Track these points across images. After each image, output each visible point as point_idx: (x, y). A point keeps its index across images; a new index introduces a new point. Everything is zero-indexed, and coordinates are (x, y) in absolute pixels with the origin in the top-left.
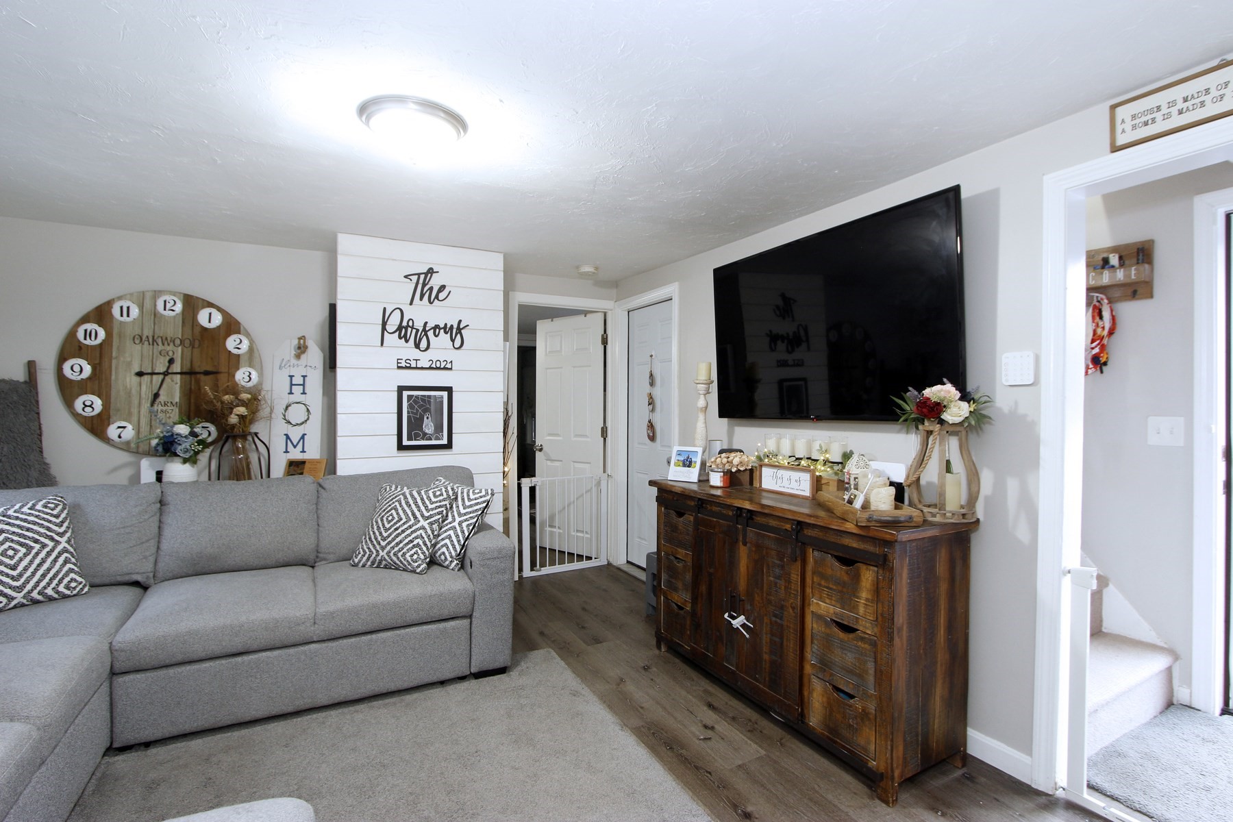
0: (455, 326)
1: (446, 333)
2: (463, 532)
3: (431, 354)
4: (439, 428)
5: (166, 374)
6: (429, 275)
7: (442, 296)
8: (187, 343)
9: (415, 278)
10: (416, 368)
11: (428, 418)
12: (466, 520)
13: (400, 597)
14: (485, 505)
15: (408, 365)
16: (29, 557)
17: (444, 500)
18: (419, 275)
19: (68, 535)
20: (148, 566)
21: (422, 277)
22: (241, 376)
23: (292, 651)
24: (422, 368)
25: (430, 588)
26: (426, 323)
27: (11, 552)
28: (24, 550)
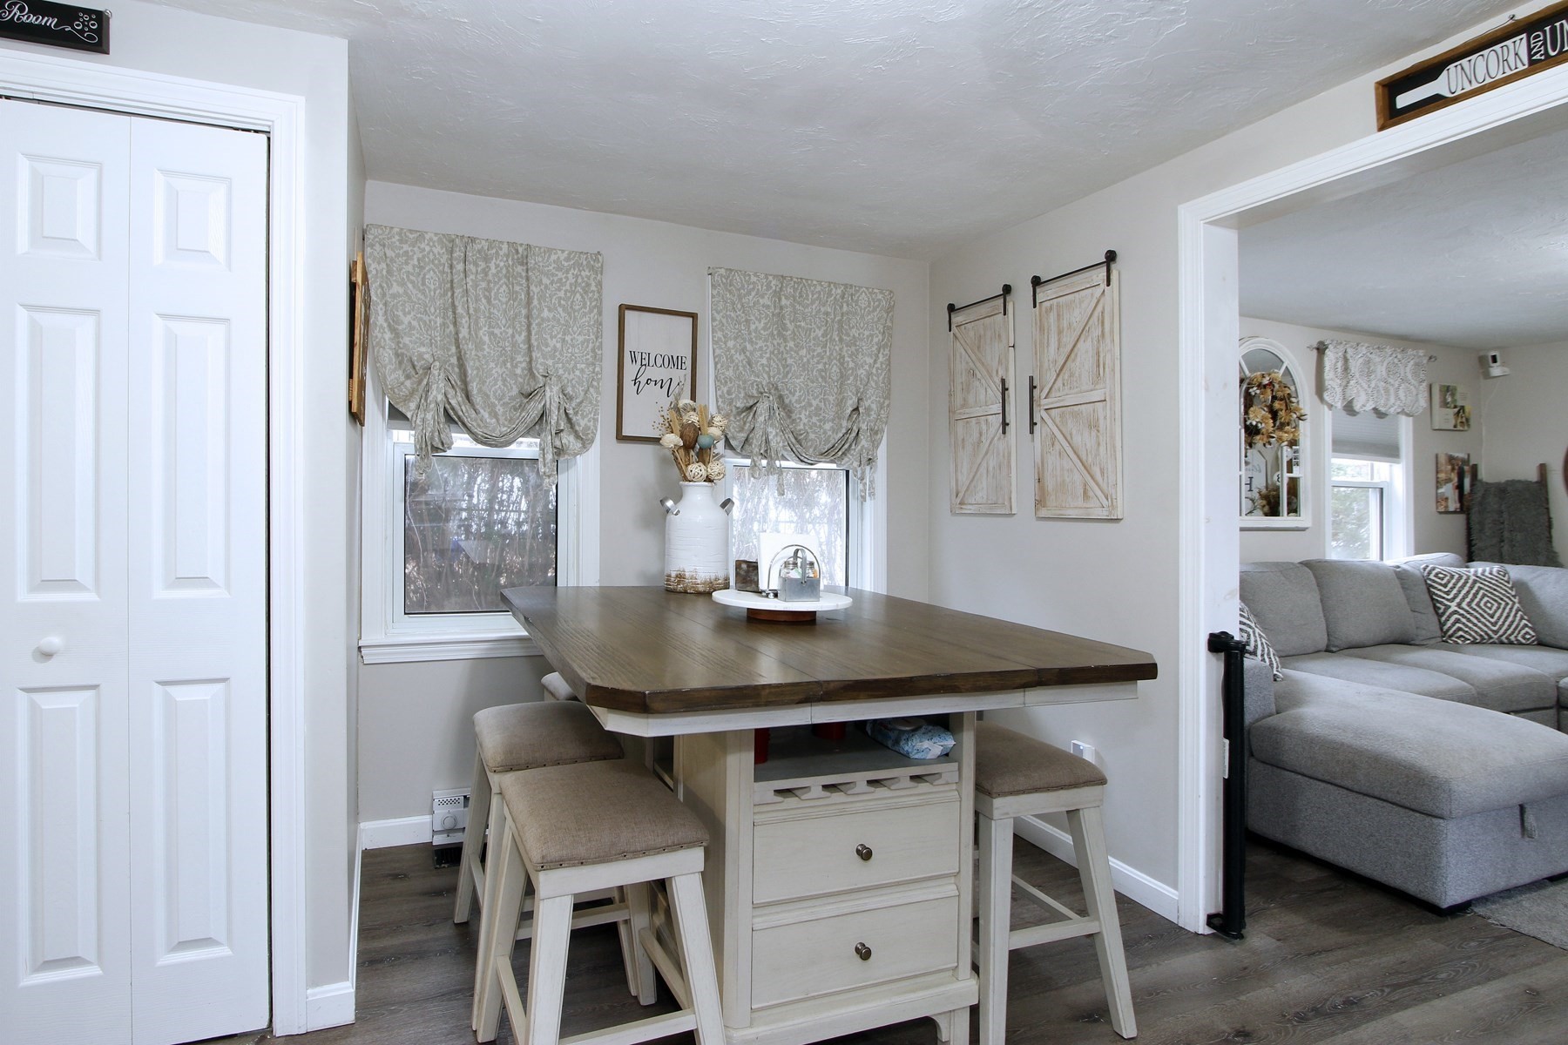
27: (1489, 605)
28: (1496, 605)
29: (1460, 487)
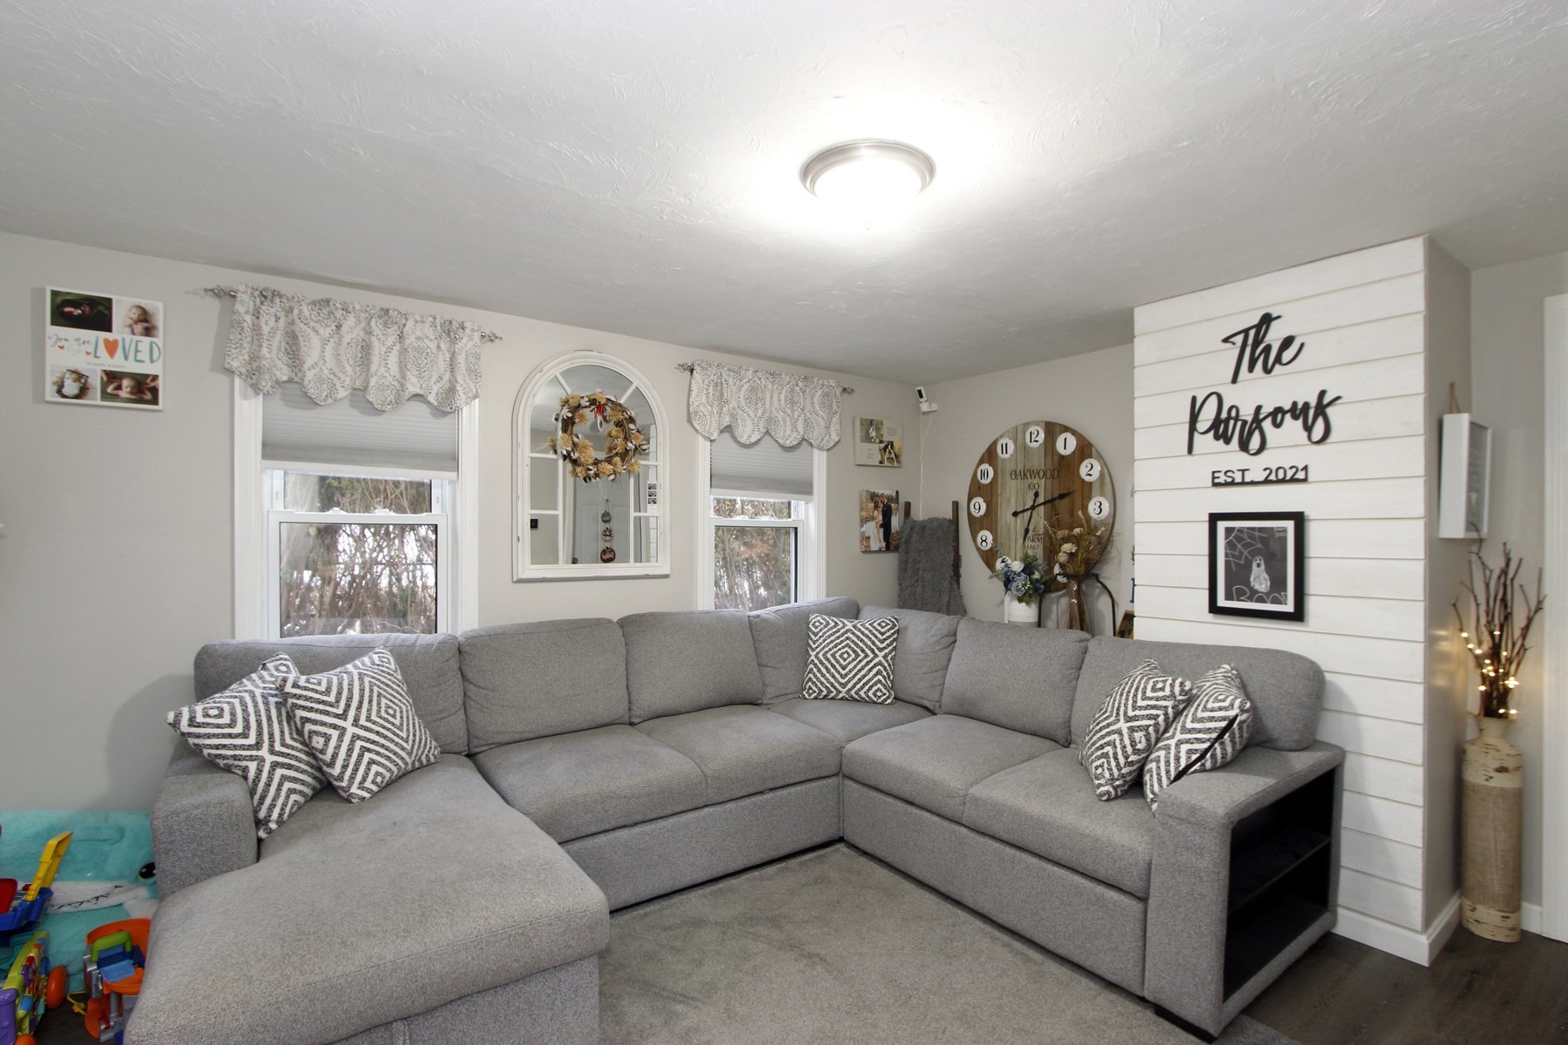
0: (1313, 403)
1: (1295, 417)
2: (1178, 759)
3: (1270, 459)
4: (1278, 583)
5: (1033, 508)
6: (1264, 327)
7: (1287, 356)
8: (1049, 473)
9: (1239, 339)
10: (1243, 483)
11: (1259, 565)
12: (1188, 741)
13: (1045, 816)
14: (1223, 724)
15: (1229, 480)
16: (855, 663)
17: (1164, 698)
18: (1246, 332)
19: (887, 651)
20: (935, 696)
21: (1252, 333)
22: (1092, 508)
23: (946, 824)
24: (1253, 483)
25: (1086, 822)
26: (1259, 408)
27: (845, 656)
28: (853, 656)
29: (886, 525)
